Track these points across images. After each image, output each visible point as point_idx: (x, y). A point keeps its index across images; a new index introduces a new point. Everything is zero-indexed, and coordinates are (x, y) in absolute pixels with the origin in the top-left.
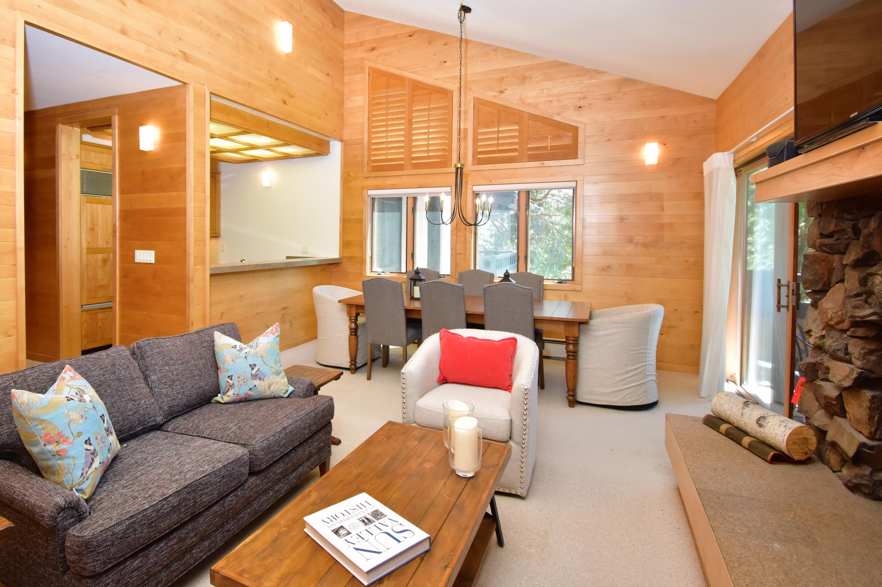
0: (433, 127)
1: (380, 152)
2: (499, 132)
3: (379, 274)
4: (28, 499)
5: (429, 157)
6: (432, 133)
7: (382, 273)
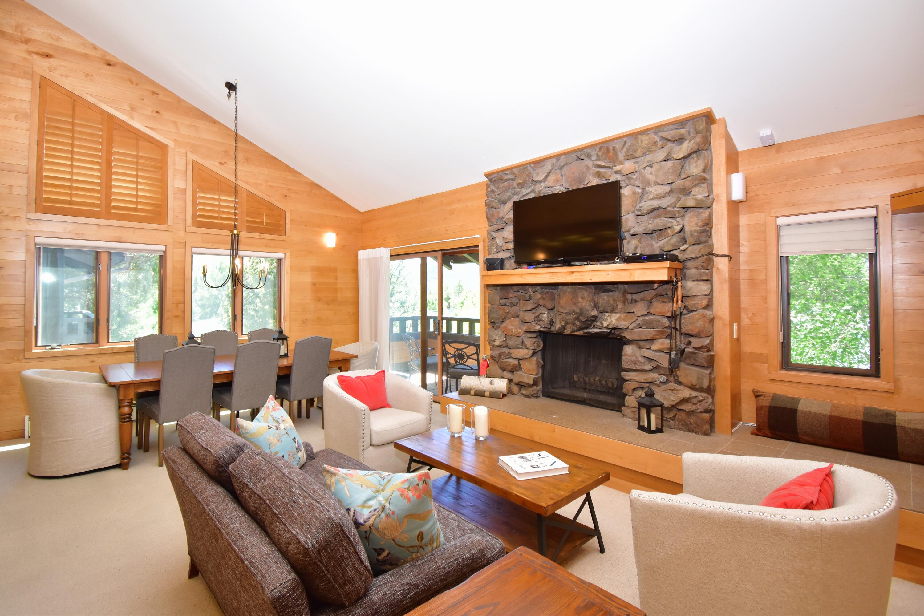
0: (142, 177)
1: (58, 190)
2: (220, 200)
3: (52, 349)
4: (463, 558)
5: (136, 210)
6: (142, 184)
7: (57, 347)
